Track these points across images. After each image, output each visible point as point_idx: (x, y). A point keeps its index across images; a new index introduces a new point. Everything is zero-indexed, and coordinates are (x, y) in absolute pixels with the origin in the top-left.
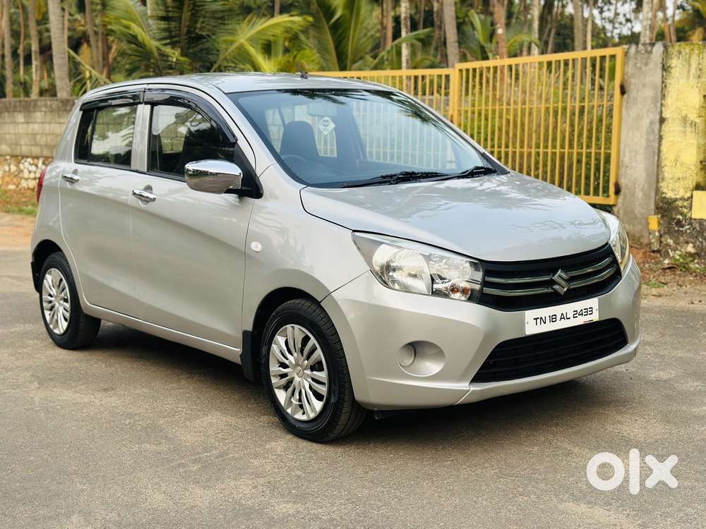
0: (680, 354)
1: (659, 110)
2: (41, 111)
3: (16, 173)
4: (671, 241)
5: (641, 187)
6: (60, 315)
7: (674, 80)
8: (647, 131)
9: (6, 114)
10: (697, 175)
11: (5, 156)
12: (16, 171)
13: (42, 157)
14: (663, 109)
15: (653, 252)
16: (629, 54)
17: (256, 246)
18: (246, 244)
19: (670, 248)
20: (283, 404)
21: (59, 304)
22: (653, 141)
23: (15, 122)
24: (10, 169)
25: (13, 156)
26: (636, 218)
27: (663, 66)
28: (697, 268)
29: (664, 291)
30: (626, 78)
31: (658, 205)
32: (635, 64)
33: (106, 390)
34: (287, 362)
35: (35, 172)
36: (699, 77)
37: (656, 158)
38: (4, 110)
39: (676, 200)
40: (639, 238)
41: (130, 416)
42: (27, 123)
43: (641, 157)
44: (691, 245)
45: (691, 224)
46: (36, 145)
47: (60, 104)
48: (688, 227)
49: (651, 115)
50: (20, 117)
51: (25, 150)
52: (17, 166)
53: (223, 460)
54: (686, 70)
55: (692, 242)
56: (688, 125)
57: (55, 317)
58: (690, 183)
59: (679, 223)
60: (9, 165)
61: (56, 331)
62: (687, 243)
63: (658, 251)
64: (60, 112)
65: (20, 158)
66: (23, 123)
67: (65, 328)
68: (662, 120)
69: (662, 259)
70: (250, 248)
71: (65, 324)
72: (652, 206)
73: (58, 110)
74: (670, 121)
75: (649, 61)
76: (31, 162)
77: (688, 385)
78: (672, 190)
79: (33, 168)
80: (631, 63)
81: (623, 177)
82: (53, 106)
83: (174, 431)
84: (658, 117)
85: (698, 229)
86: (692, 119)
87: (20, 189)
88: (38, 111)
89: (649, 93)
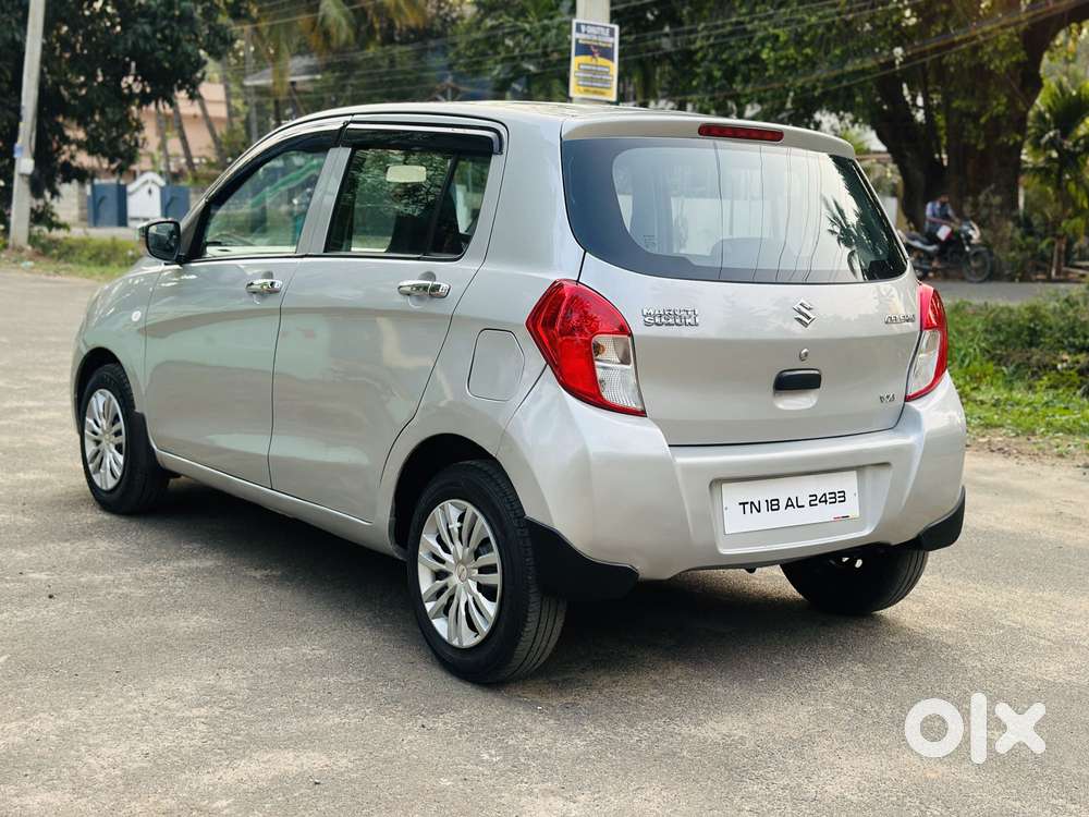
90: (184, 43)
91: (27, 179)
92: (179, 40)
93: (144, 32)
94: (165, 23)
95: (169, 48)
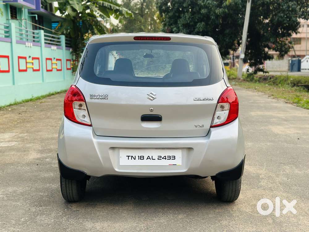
90: (293, 18)
91: (242, 60)
92: (291, 17)
93: (281, 16)
94: (287, 12)
95: (288, 20)
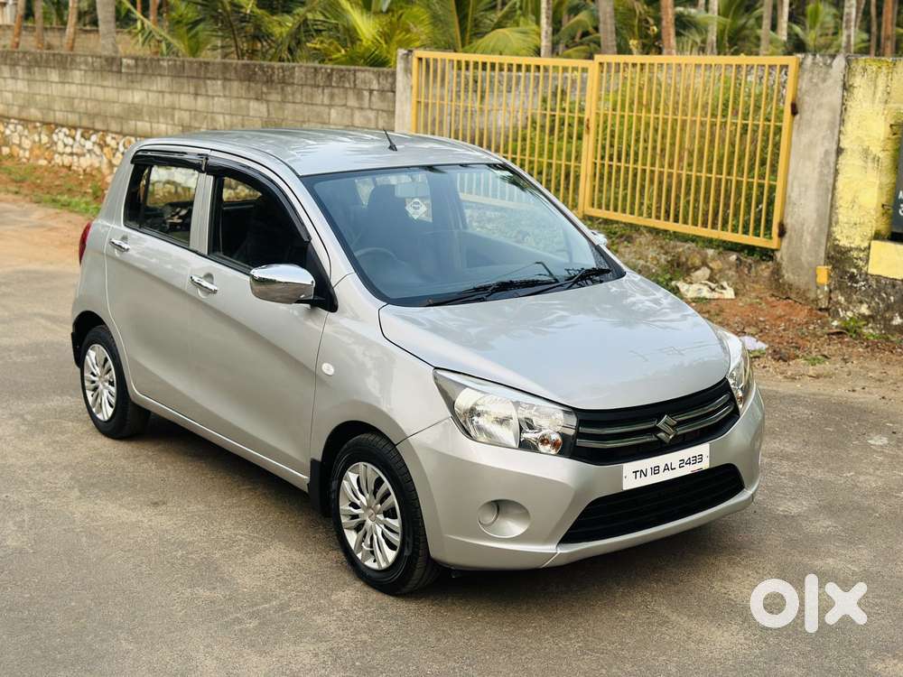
0: (819, 474)
1: (836, 138)
2: (80, 70)
3: (48, 145)
4: (842, 299)
5: (810, 229)
6: (105, 399)
7: (856, 103)
8: (821, 163)
9: (36, 69)
10: (877, 222)
11: (35, 122)
12: (48, 143)
13: (80, 127)
14: (842, 137)
15: (821, 310)
16: (804, 66)
17: (328, 369)
18: (318, 365)
19: (841, 307)
20: (353, 547)
21: (104, 385)
22: (827, 176)
23: (47, 81)
24: (40, 140)
25: (44, 123)
26: (801, 267)
27: (844, 84)
28: (872, 335)
29: (824, 368)
30: (799, 96)
31: (829, 253)
32: (811, 78)
33: (156, 504)
34: (358, 502)
35: (72, 146)
36: (886, 102)
37: (830, 196)
38: (33, 64)
39: (850, 249)
40: (804, 291)
41: (182, 545)
42: (63, 83)
43: (812, 193)
44: (865, 306)
45: (866, 280)
46: (73, 112)
47: (104, 63)
48: (863, 283)
49: (826, 144)
50: (53, 75)
51: (59, 116)
52: (50, 136)
53: (283, 616)
54: (871, 92)
55: (867, 303)
56: (869, 160)
57: (99, 400)
58: (868, 231)
59: (852, 277)
60: (40, 134)
61: (100, 416)
62: (861, 302)
63: (827, 309)
64: (104, 73)
65: (53, 126)
66: (56, 83)
67: (110, 415)
68: (839, 151)
69: (830, 319)
70: (322, 370)
71: (110, 411)
72: (822, 255)
73: (102, 70)
74: (849, 153)
75: (828, 76)
76: (68, 132)
77: (818, 524)
78: (847, 237)
79: (70, 141)
80: (806, 76)
81: (789, 217)
82: (95, 64)
83: (231, 569)
84: (835, 147)
85: (875, 287)
86: (874, 153)
87: (54, 166)
88: (76, 69)
89: (825, 116)
